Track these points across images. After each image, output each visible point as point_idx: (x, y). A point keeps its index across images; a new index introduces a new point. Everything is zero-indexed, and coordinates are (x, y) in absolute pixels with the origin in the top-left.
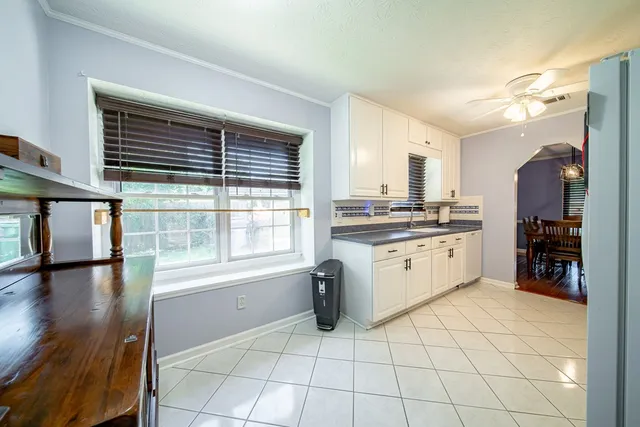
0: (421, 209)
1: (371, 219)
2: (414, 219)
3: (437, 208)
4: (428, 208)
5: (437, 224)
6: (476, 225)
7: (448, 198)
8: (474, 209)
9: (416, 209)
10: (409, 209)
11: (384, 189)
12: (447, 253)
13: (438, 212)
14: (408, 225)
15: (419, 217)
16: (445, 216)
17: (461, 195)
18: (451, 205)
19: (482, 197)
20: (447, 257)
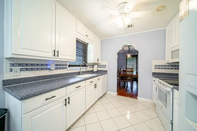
0: (85, 66)
1: (53, 71)
2: (82, 70)
3: (93, 65)
4: (89, 65)
5: (92, 72)
6: (105, 72)
7: (96, 61)
8: (104, 66)
9: (82, 66)
10: (79, 66)
11: (56, 53)
12: (94, 86)
13: (93, 67)
14: (79, 73)
15: (84, 69)
16: (95, 69)
17: (101, 61)
18: (98, 65)
19: (107, 62)
20: (94, 88)
